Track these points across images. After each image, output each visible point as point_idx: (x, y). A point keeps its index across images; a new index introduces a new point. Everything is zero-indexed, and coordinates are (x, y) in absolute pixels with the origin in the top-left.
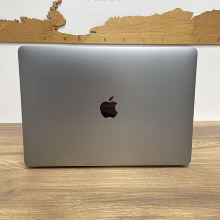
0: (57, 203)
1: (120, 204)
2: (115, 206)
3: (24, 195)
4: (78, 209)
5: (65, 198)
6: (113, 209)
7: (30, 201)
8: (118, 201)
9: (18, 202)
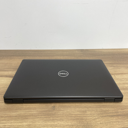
0: (84, 116)
1: (120, 118)
2: (118, 119)
3: (63, 111)
4: (98, 121)
5: (87, 113)
6: (117, 121)
7: (68, 115)
8: (118, 116)
9: (62, 116)
